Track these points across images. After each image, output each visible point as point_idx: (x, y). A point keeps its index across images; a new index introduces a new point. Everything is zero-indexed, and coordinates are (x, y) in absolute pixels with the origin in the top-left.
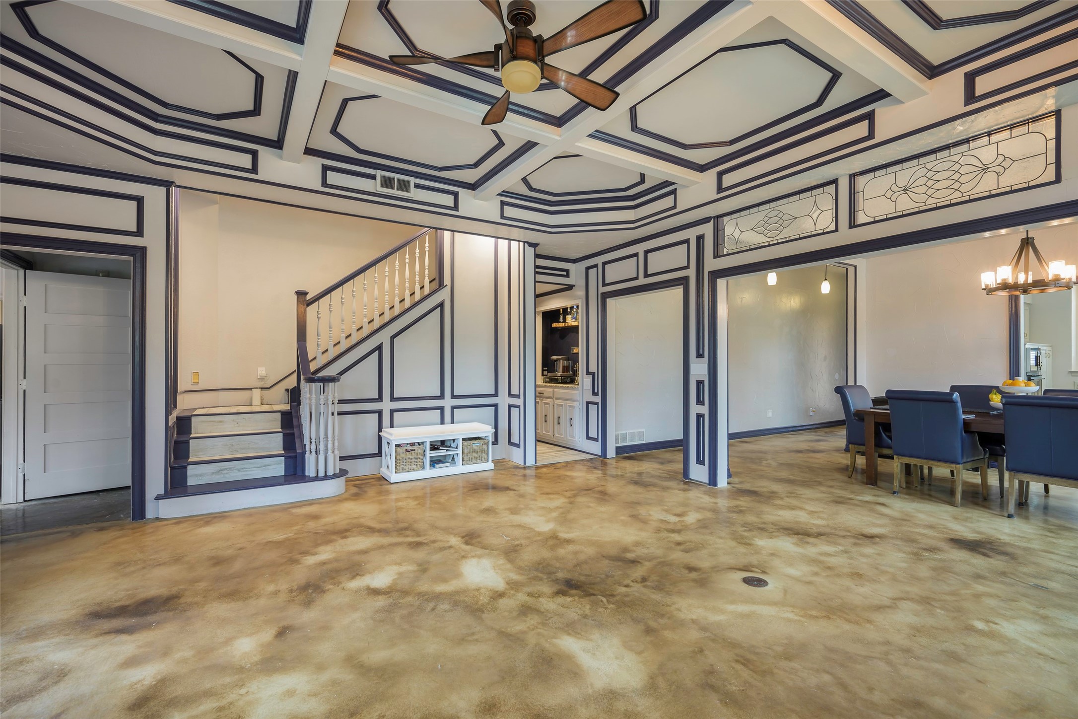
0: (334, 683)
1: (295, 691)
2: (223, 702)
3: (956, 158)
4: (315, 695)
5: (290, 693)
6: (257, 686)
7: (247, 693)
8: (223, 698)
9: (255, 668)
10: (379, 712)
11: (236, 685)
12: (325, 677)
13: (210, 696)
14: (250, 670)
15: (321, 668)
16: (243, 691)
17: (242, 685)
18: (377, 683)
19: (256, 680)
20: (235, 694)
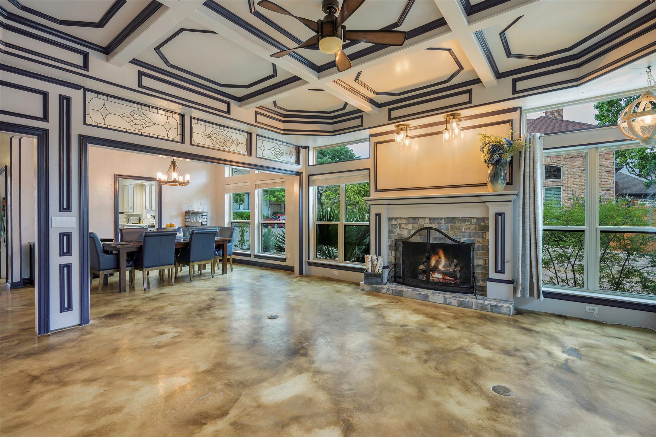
0: (438, 393)
1: (457, 403)
2: (493, 423)
3: (226, 132)
4: (450, 395)
5: (459, 404)
6: (472, 419)
7: (479, 419)
8: (492, 425)
9: (468, 432)
10: (435, 374)
11: (483, 428)
12: (438, 399)
13: (499, 432)
14: (471, 432)
15: (437, 404)
16: (480, 422)
17: (479, 425)
18: (424, 381)
19: (471, 423)
20: (485, 423)
